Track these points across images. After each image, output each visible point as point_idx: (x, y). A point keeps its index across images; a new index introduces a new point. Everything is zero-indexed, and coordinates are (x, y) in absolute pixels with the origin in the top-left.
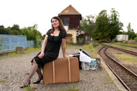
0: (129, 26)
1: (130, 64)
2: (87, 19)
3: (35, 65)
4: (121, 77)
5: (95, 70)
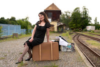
0: (96, 19)
1: (96, 47)
2: (65, 14)
4: (89, 57)
5: (70, 52)
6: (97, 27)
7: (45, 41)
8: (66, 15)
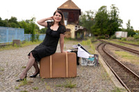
0: (129, 23)
1: (128, 61)
2: (86, 14)
3: (32, 59)
4: (119, 74)
5: (93, 66)
6: (131, 33)
7: (58, 50)
8: (88, 16)
